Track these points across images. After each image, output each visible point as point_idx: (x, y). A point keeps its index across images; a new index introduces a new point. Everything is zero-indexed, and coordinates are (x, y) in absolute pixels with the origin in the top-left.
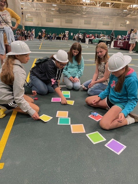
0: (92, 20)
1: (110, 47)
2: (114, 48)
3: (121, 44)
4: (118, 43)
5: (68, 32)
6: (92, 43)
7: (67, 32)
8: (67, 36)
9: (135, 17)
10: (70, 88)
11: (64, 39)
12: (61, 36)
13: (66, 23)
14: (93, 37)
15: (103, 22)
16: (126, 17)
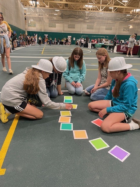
0: (95, 25)
1: (113, 51)
2: (117, 52)
3: (125, 48)
4: (122, 48)
5: (71, 36)
6: (95, 48)
7: (69, 37)
8: (70, 41)
9: (139, 21)
10: (73, 93)
11: (66, 43)
13: (69, 27)
14: (96, 42)
15: (106, 27)
16: (129, 21)
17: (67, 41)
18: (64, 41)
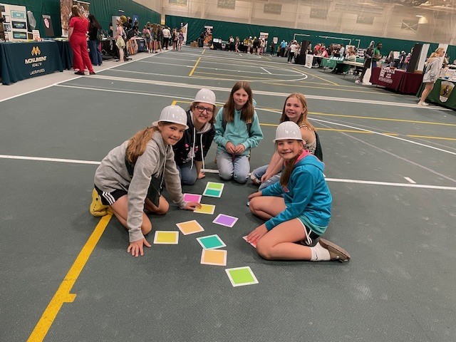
0: (331, 9)
1: (362, 81)
2: (371, 84)
3: (389, 76)
4: (382, 74)
5: (267, 34)
7: (264, 35)
8: (263, 45)
9: (443, 7)
10: (226, 177)
11: (254, 50)
12: (249, 43)
13: (265, 11)
14: (325, 53)
15: (359, 16)
16: (418, 5)
17: (257, 44)
18: (249, 44)
